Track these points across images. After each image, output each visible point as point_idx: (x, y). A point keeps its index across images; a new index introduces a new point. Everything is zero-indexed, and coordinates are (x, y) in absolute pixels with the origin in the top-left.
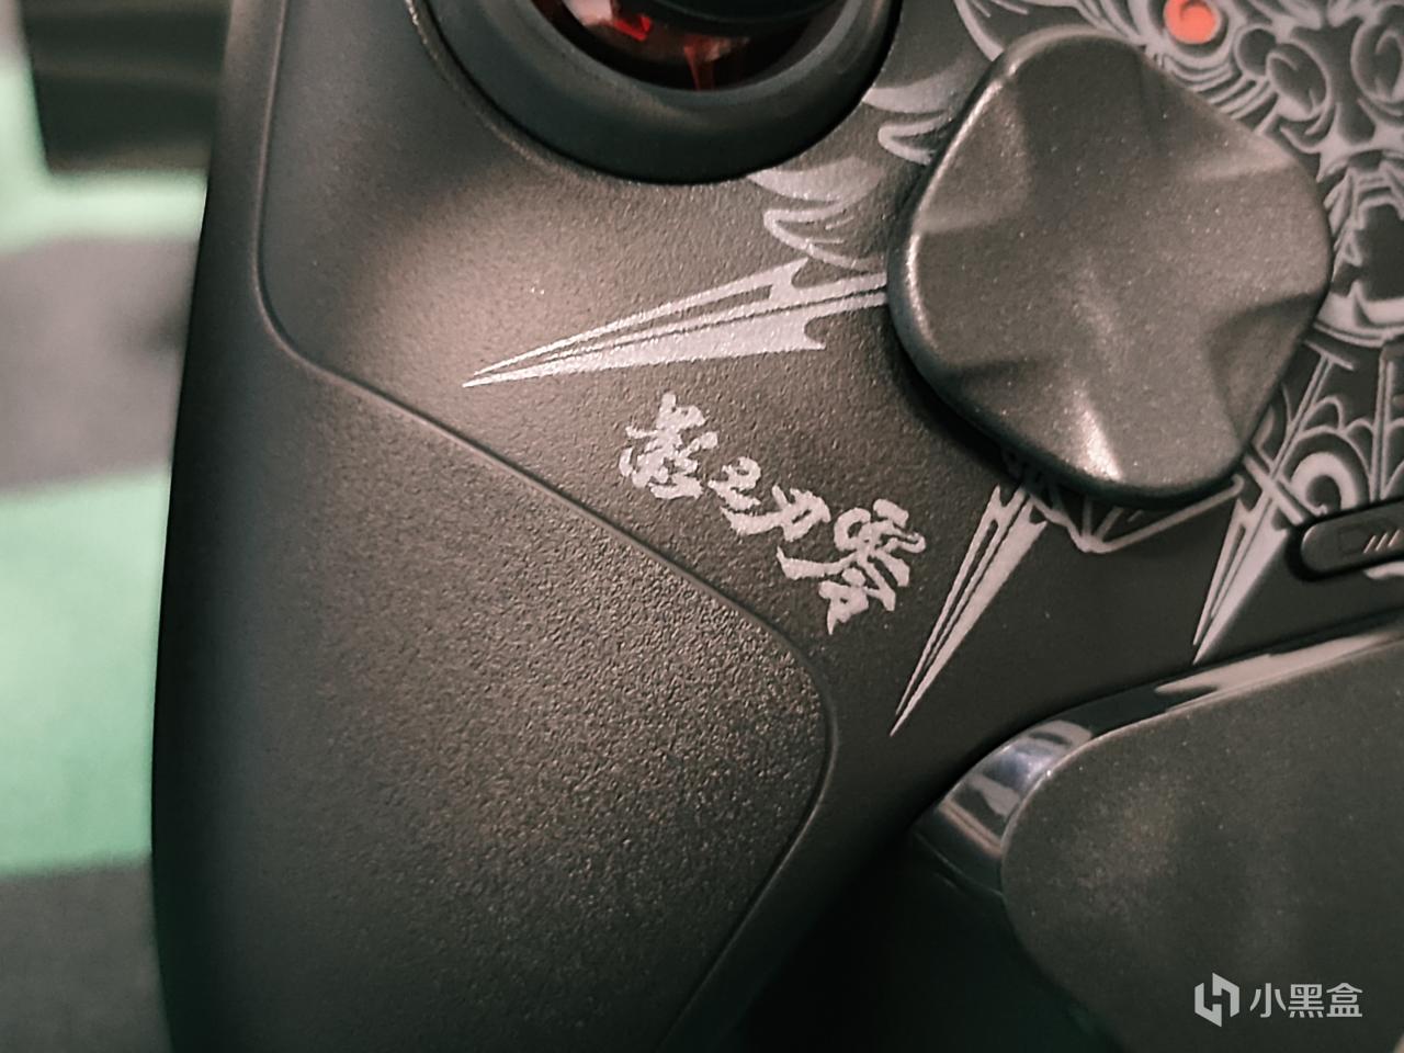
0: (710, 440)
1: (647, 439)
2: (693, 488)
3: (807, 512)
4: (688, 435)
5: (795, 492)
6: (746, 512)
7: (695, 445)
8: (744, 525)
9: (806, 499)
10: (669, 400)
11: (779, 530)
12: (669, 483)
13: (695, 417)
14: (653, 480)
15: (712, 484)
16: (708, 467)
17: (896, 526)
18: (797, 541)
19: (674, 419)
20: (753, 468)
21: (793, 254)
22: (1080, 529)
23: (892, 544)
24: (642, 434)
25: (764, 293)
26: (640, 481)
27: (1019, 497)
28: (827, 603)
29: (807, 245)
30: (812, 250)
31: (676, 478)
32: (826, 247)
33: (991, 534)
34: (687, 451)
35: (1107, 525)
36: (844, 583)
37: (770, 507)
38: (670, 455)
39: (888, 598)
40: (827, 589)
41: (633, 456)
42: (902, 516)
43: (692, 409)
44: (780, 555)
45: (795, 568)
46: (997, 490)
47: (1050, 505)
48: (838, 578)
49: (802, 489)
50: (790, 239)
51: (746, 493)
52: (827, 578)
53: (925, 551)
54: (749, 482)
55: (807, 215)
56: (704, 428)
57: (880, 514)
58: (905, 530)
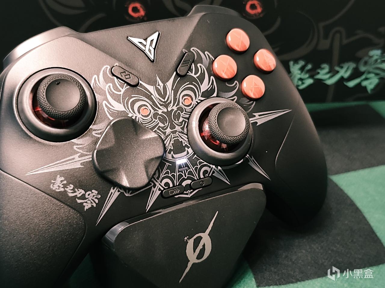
0: (65, 182)
1: (55, 182)
2: (62, 190)
3: (81, 192)
4: (62, 181)
5: (79, 189)
6: (71, 193)
7: (63, 183)
8: (71, 195)
9: (81, 190)
10: (59, 176)
11: (76, 195)
12: (59, 189)
13: (63, 179)
14: (56, 189)
15: (66, 189)
16: (65, 186)
17: (96, 194)
18: (80, 197)
19: (59, 179)
20: (72, 186)
21: (79, 152)
22: (126, 193)
23: (95, 197)
24: (54, 182)
25: (74, 159)
26: (54, 189)
27: (116, 188)
28: (84, 206)
29: (81, 151)
30: (82, 152)
31: (60, 188)
32: (84, 151)
33: (111, 194)
34: (62, 184)
35: (130, 192)
36: (87, 203)
37: (75, 192)
38: (59, 184)
39: (95, 205)
40: (84, 204)
41: (53, 185)
42: (97, 192)
43: (62, 177)
44: (77, 199)
45: (79, 201)
46: (112, 188)
47: (121, 189)
48: (86, 202)
49: (80, 189)
50: (78, 150)
51: (71, 190)
52: (84, 202)
53: (100, 197)
54: (72, 188)
55: (81, 146)
56: (64, 180)
57: (93, 192)
58: (97, 194)
